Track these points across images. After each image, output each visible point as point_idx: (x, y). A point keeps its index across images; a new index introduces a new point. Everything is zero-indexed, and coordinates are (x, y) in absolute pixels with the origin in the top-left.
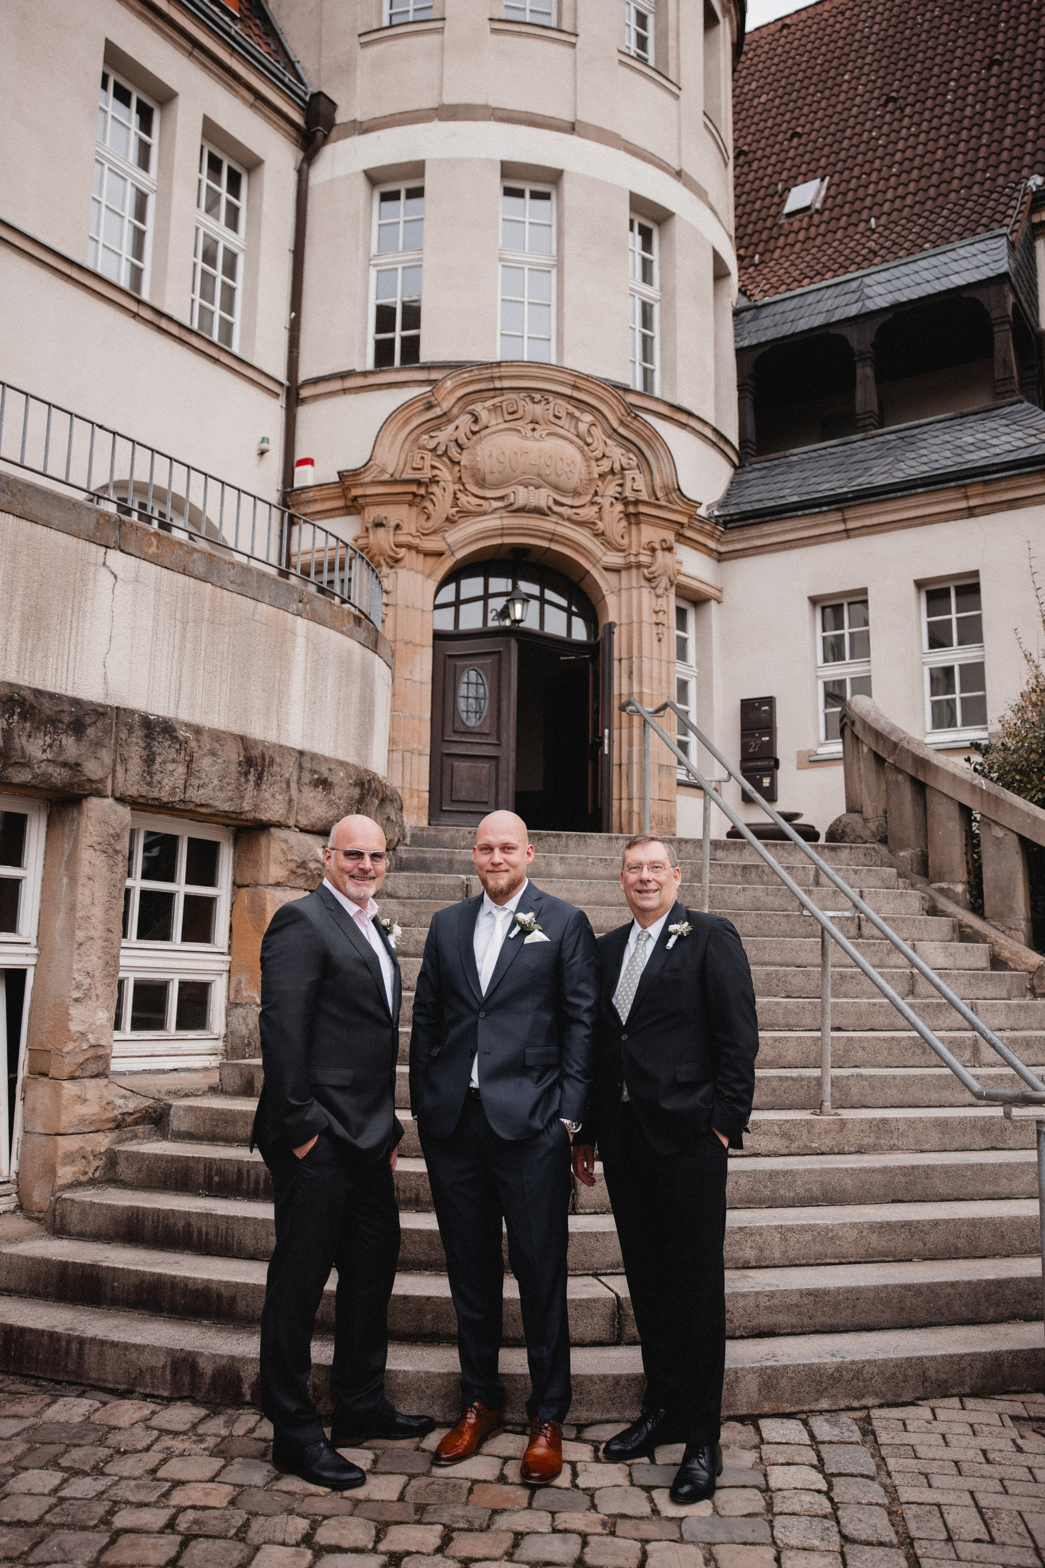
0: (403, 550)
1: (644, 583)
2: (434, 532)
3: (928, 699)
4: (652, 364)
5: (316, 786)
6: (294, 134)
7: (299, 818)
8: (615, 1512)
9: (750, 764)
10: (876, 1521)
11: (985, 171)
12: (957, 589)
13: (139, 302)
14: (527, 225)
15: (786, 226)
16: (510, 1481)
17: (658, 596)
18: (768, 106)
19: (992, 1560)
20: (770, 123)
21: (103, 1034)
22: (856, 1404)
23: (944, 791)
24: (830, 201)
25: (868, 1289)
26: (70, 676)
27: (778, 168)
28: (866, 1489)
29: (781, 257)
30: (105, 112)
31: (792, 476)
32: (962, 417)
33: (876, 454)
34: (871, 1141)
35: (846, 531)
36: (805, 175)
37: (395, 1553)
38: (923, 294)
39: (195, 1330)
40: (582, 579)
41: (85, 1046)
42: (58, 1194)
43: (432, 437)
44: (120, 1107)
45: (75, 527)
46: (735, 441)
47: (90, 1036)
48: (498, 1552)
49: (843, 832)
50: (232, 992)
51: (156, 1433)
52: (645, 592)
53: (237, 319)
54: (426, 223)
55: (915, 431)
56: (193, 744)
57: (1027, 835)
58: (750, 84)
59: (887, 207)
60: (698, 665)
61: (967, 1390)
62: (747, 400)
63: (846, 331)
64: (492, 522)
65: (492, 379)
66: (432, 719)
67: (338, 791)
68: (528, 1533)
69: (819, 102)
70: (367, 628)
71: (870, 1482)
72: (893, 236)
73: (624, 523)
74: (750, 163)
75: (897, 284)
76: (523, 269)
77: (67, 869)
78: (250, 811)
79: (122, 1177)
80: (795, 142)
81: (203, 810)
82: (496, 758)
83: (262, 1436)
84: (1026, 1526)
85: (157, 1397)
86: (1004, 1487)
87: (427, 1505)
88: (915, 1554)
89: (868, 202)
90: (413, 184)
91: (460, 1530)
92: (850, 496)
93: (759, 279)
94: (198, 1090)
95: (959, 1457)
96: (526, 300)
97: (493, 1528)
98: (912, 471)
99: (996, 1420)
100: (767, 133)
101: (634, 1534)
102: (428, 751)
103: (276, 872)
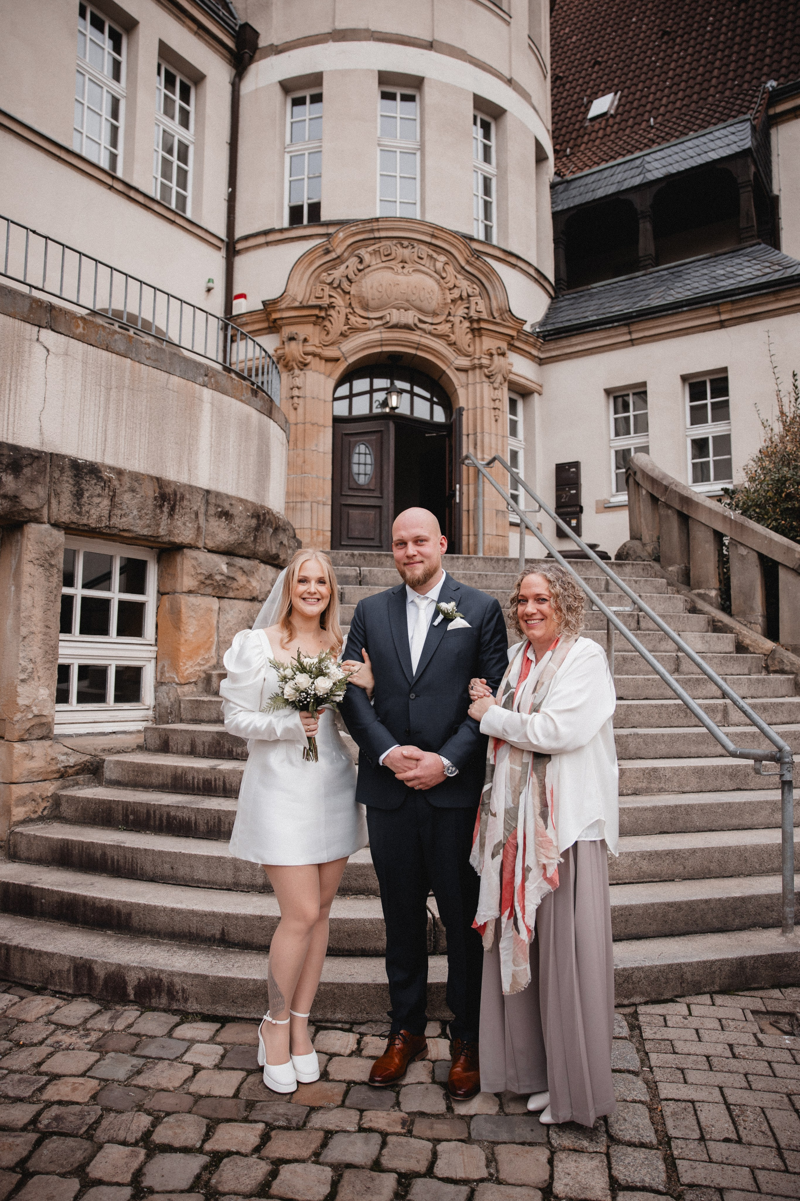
0: (310, 357)
1: (485, 379)
2: (332, 344)
3: (690, 462)
4: (491, 221)
5: (220, 517)
6: (228, 56)
7: (207, 541)
8: (415, 1110)
9: (562, 510)
10: (639, 1120)
11: (733, 80)
12: (712, 381)
13: (114, 178)
14: (398, 119)
15: (589, 128)
16: (331, 1078)
17: (495, 389)
18: (577, 44)
19: (740, 1162)
20: (578, 56)
21: (44, 707)
22: (626, 1002)
23: (703, 521)
24: (621, 109)
25: (637, 907)
26: (11, 428)
27: (584, 87)
28: (631, 1086)
29: (586, 149)
30: (85, 35)
31: (594, 302)
32: (716, 256)
33: (653, 285)
34: (644, 785)
35: (631, 340)
36: (603, 91)
37: (218, 1152)
38: (688, 167)
39: (99, 939)
40: (440, 377)
41: (30, 716)
42: (12, 829)
43: (329, 274)
44: (62, 762)
45: (11, 310)
46: (552, 279)
47: (34, 708)
48: (306, 1153)
49: (627, 553)
50: (158, 674)
51: (53, 1027)
52: (486, 386)
53: (189, 194)
54: (324, 119)
55: (682, 268)
56: (116, 483)
57: (765, 552)
58: (564, 29)
59: (662, 110)
60: (525, 440)
61: (717, 988)
62: (560, 250)
63: (631, 197)
64: (374, 336)
65: (372, 231)
66: (333, 479)
67: (238, 521)
68: (337, 1132)
69: (614, 39)
70: (263, 398)
71: (635, 1078)
72: (667, 129)
73: (470, 336)
74: (564, 85)
75: (670, 160)
76: (396, 152)
77: (14, 580)
78: (166, 535)
79: (64, 815)
80: (596, 68)
81: (126, 534)
82: (380, 507)
83: (137, 1031)
84: (769, 1124)
85: (64, 993)
86: (748, 1082)
87: (257, 1102)
88: (672, 1155)
89: (649, 107)
90: (315, 91)
91: (280, 1128)
92: (634, 314)
93: (569, 165)
94: (128, 748)
95: (711, 1052)
96: (398, 175)
97: (309, 1125)
98: (679, 296)
99: (739, 1015)
100: (576, 63)
101: (429, 1134)
102: (330, 502)
103: (188, 582)
